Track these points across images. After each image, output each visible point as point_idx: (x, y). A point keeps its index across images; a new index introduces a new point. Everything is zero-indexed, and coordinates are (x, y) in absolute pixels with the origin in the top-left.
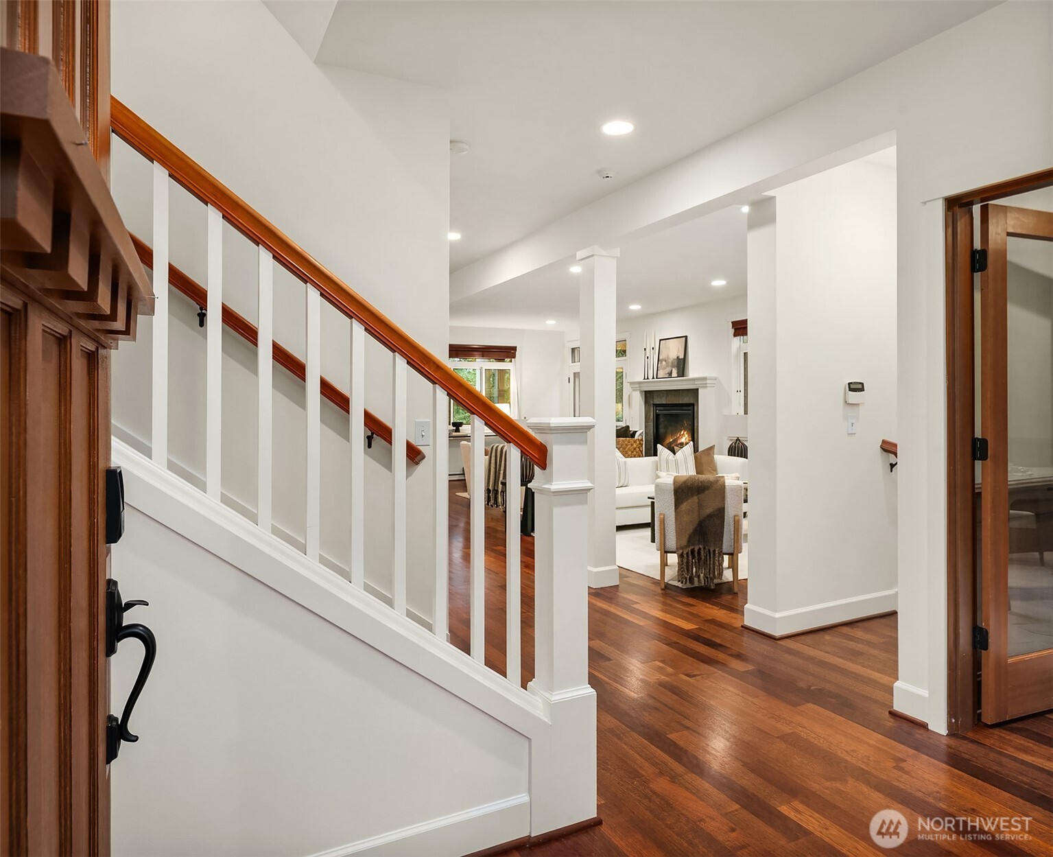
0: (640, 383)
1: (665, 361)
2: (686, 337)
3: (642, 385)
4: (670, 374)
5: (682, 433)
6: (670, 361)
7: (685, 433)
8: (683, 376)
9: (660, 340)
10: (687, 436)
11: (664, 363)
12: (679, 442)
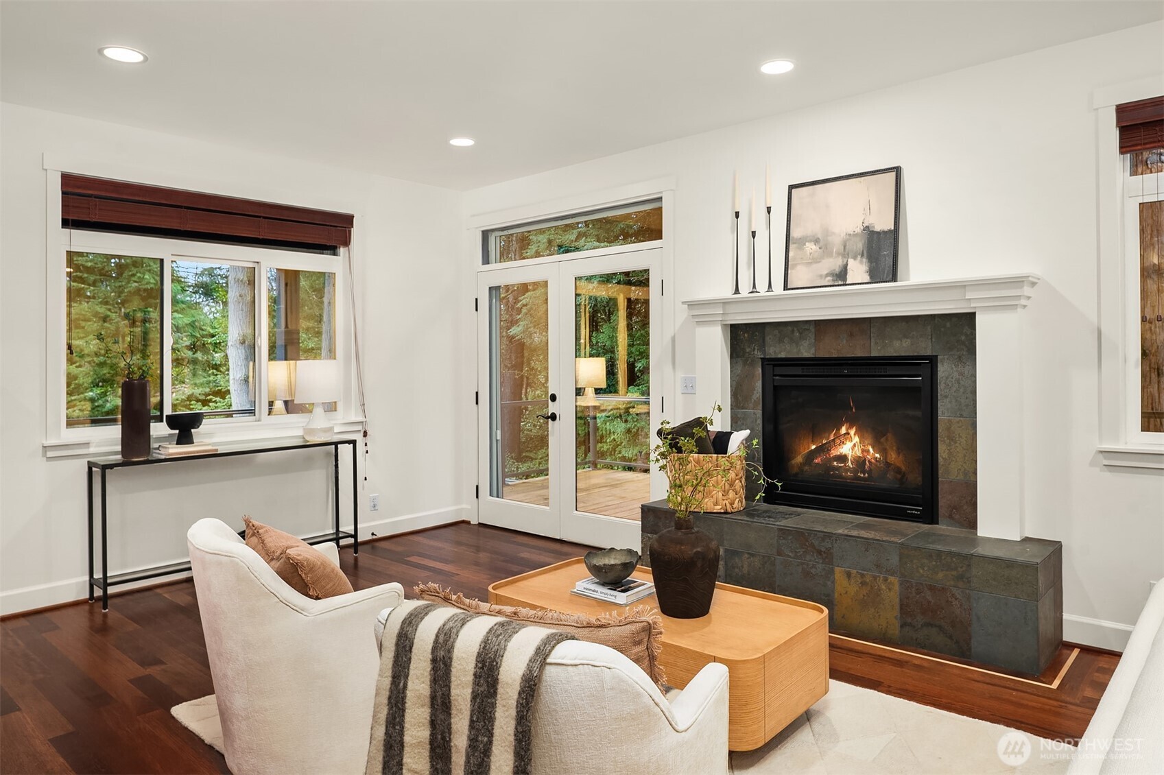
0: (725, 303)
1: (816, 241)
2: (897, 170)
3: (731, 309)
4: (841, 276)
5: (843, 430)
6: (836, 242)
7: (852, 432)
8: (894, 279)
9: (791, 187)
10: (856, 439)
11: (810, 247)
12: (834, 453)
